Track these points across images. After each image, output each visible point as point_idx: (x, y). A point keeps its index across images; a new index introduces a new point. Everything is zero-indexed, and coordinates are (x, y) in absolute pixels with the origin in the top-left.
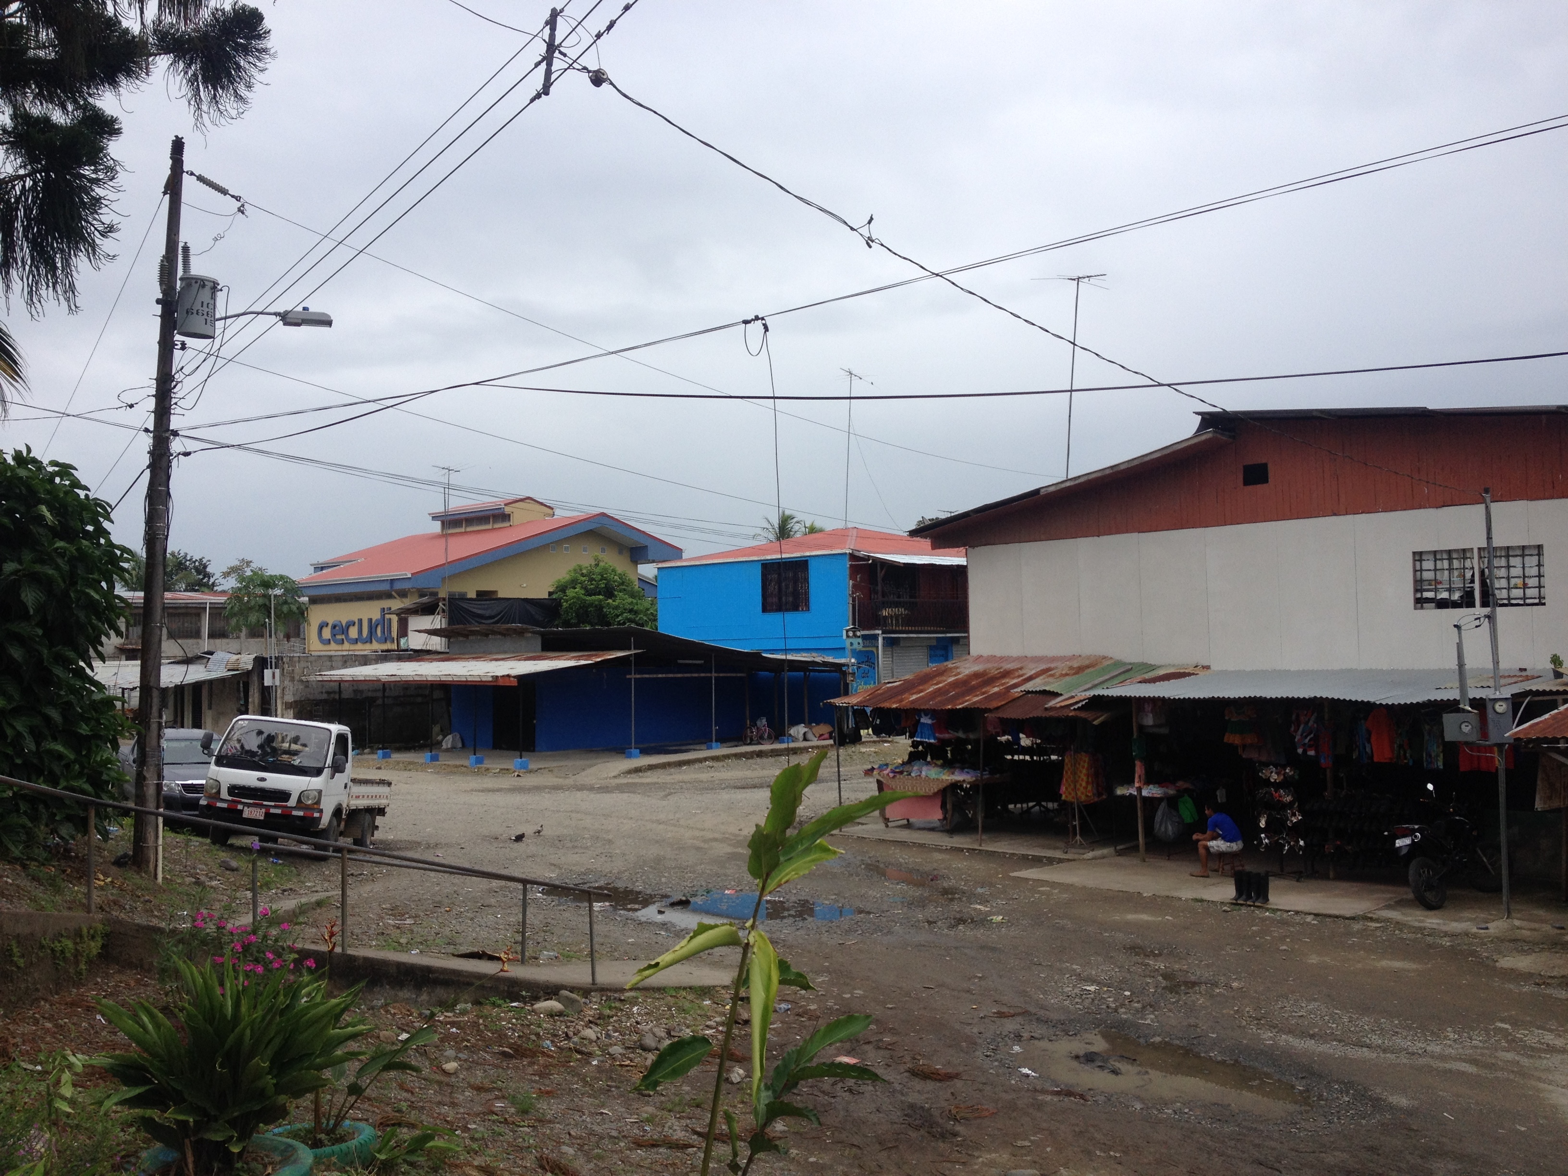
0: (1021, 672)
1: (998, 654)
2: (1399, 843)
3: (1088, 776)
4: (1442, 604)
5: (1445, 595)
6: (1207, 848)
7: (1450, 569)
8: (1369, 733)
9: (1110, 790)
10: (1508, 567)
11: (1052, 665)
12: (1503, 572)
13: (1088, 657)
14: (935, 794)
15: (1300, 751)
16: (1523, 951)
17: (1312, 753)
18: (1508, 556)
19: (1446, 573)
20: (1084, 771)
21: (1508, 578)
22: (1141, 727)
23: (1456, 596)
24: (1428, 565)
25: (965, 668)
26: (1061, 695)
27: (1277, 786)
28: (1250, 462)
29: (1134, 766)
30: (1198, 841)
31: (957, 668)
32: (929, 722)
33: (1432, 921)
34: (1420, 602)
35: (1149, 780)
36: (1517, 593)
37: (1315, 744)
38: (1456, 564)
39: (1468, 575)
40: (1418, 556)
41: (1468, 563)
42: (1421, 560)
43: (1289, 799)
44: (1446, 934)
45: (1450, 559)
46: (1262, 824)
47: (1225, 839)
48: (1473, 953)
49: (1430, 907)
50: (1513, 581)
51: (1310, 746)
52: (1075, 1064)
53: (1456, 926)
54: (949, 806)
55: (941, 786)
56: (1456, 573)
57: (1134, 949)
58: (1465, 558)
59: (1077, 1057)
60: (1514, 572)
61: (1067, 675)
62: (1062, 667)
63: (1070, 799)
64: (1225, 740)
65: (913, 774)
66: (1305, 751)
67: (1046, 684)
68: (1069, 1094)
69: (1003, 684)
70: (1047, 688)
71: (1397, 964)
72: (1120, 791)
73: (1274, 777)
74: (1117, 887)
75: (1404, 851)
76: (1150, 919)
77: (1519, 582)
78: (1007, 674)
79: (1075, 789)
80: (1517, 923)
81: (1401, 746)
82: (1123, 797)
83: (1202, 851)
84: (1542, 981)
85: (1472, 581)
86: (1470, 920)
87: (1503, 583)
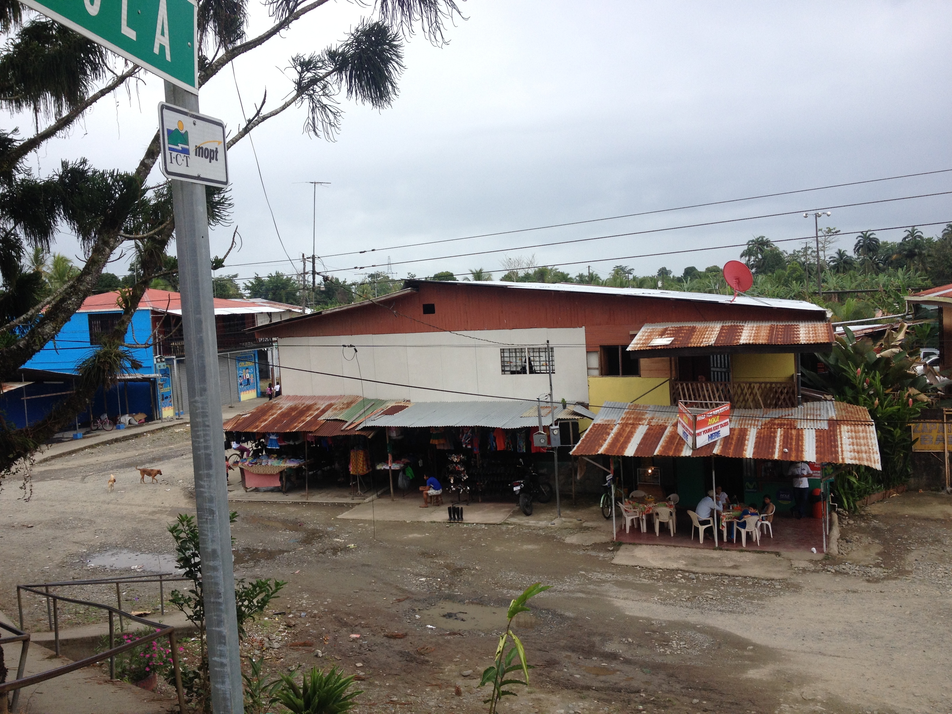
0: (317, 407)
1: (299, 395)
2: (515, 489)
3: (363, 461)
4: (513, 373)
5: (514, 369)
6: (427, 494)
7: (516, 357)
8: (495, 438)
9: (374, 467)
10: (540, 356)
11: (333, 402)
12: (537, 359)
13: (350, 396)
14: (277, 474)
15: (464, 446)
16: (571, 533)
17: (469, 447)
18: (539, 352)
19: (514, 359)
20: (361, 459)
21: (540, 361)
22: (390, 437)
23: (519, 369)
24: (506, 354)
25: (284, 405)
26: (346, 422)
27: (456, 463)
28: (426, 303)
29: (388, 456)
30: (423, 491)
31: (279, 404)
32: (275, 438)
33: (531, 522)
34: (504, 371)
35: (394, 461)
36: (543, 368)
37: (471, 442)
38: (518, 354)
39: (524, 360)
40: (503, 351)
41: (523, 354)
42: (503, 352)
43: (463, 469)
44: (540, 528)
45: (516, 352)
46: (452, 482)
47: (434, 488)
48: (554, 537)
49: (528, 514)
50: (542, 363)
51: (469, 444)
52: (445, 619)
53: (543, 524)
54: (284, 479)
55: (280, 470)
56: (518, 358)
57: (424, 554)
58: (522, 352)
59: (444, 616)
60: (543, 359)
61: (343, 408)
62: (338, 403)
63: (354, 473)
64: (431, 442)
65: (263, 464)
66: (466, 446)
67: (335, 414)
68: (455, 634)
69: (311, 415)
70: (338, 418)
71: (530, 547)
72: (379, 467)
73: (455, 460)
74: (392, 519)
75: (518, 493)
76: (419, 536)
77: (544, 363)
78: (309, 408)
79: (357, 468)
80: (564, 519)
81: (508, 443)
82: (381, 470)
83: (425, 496)
84: (585, 548)
85: (525, 362)
86: (545, 519)
87: (538, 364)
